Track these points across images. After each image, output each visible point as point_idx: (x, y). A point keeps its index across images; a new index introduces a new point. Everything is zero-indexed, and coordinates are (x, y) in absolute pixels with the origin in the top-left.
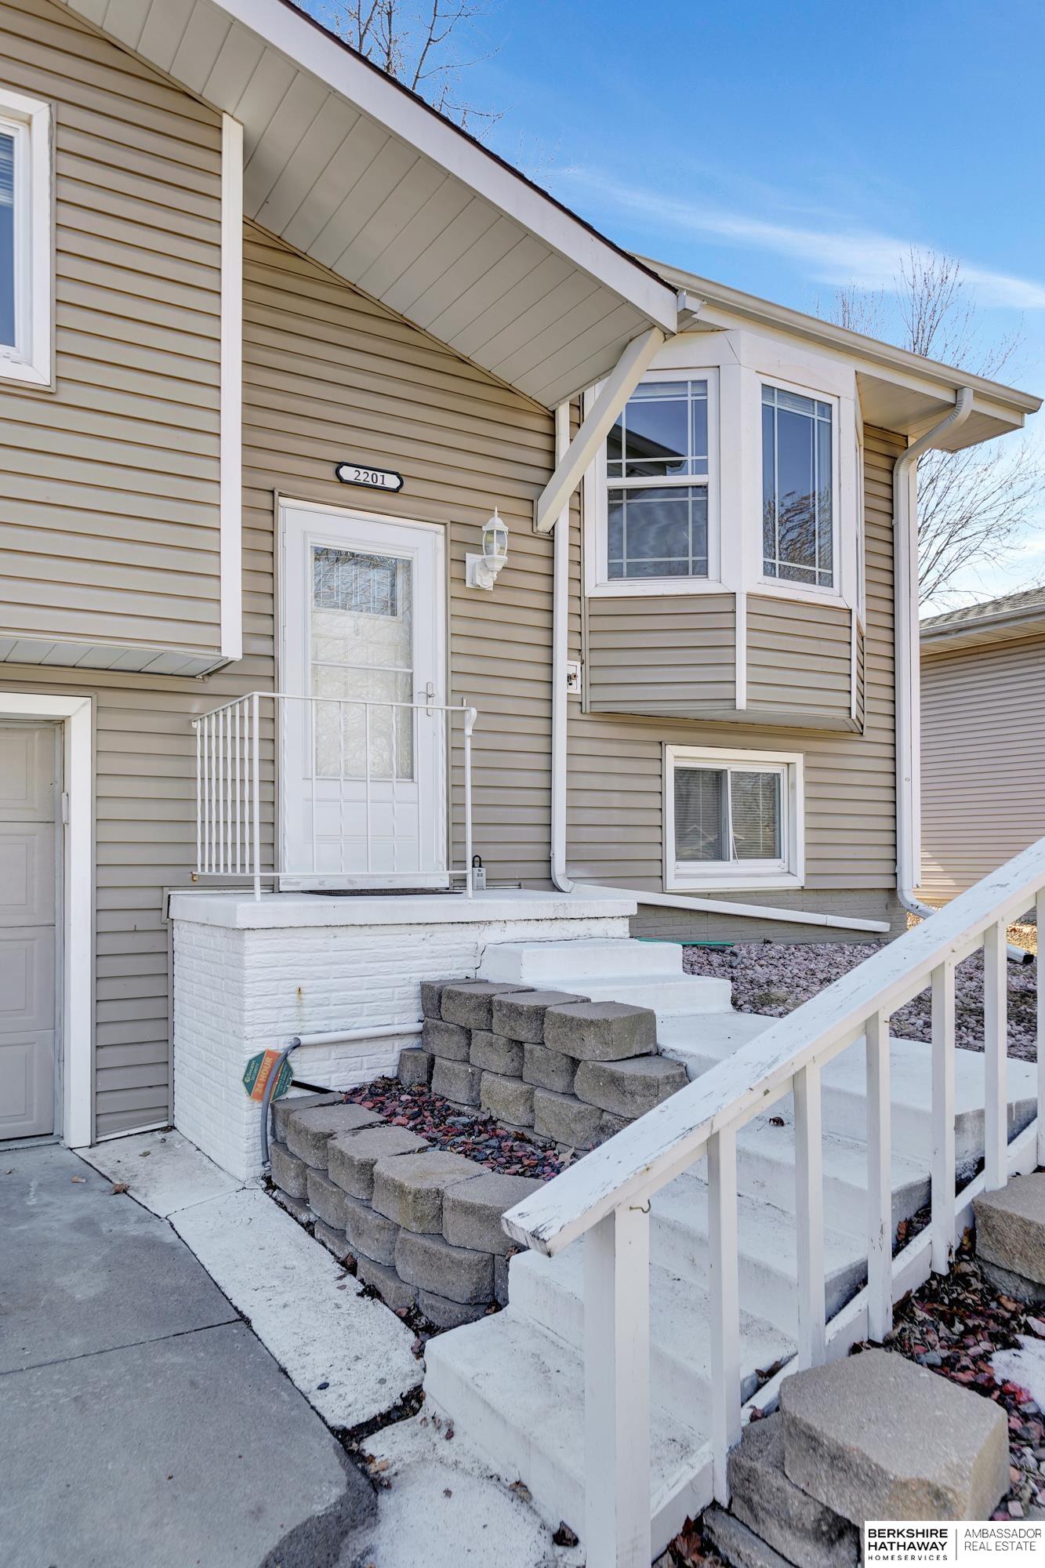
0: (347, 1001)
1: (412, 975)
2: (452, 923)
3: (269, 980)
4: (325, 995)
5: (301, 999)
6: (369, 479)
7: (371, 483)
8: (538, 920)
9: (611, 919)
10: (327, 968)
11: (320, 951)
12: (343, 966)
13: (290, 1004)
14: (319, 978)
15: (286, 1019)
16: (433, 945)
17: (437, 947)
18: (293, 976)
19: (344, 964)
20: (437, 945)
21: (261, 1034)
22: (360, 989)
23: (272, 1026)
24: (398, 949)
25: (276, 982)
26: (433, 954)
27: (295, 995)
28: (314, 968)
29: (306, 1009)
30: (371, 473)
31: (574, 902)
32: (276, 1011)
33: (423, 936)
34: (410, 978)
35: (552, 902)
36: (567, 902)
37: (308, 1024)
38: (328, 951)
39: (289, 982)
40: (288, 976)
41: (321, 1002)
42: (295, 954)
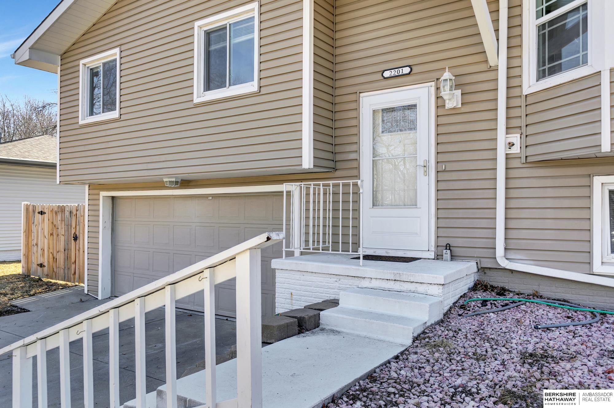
0: (306, 301)
1: (331, 295)
2: (348, 276)
3: (282, 288)
4: (300, 297)
5: (292, 297)
6: (396, 73)
7: (397, 74)
8: (388, 280)
9: (429, 285)
10: (300, 287)
11: (298, 280)
12: (306, 287)
13: (288, 298)
14: (297, 290)
15: (287, 303)
16: (339, 284)
17: (341, 285)
18: (289, 288)
19: (306, 286)
20: (341, 284)
21: (280, 307)
22: (311, 297)
23: (283, 305)
24: (325, 284)
25: (284, 289)
26: (339, 288)
27: (290, 295)
28: (296, 286)
29: (293, 301)
30: (396, 70)
31: (405, 273)
32: (284, 300)
33: (336, 280)
34: (330, 296)
35: (393, 272)
36: (401, 272)
37: (294, 307)
38: (300, 280)
39: (288, 290)
40: (288, 288)
41: (298, 299)
42: (291, 280)
